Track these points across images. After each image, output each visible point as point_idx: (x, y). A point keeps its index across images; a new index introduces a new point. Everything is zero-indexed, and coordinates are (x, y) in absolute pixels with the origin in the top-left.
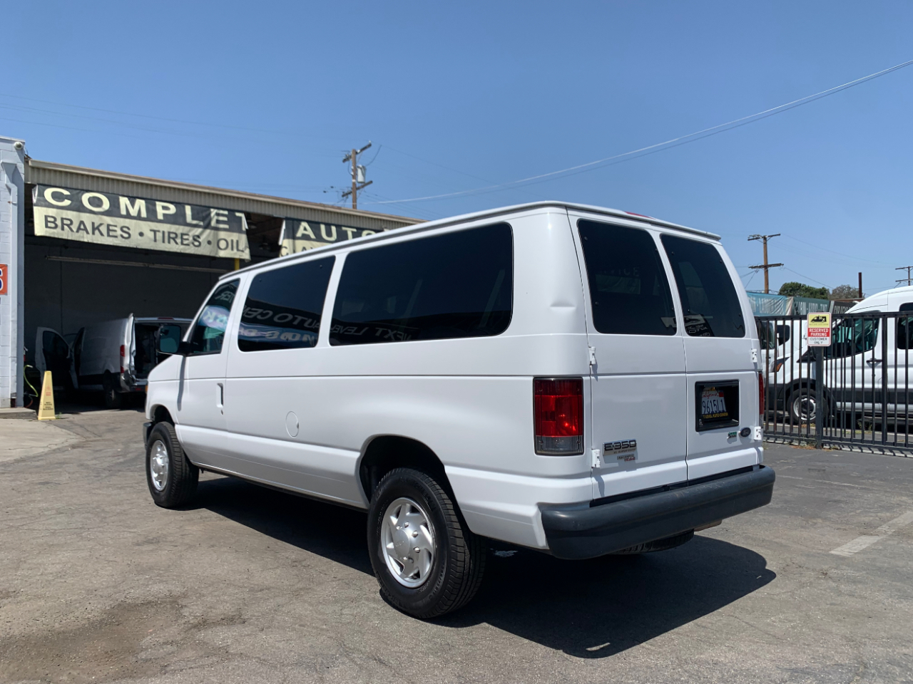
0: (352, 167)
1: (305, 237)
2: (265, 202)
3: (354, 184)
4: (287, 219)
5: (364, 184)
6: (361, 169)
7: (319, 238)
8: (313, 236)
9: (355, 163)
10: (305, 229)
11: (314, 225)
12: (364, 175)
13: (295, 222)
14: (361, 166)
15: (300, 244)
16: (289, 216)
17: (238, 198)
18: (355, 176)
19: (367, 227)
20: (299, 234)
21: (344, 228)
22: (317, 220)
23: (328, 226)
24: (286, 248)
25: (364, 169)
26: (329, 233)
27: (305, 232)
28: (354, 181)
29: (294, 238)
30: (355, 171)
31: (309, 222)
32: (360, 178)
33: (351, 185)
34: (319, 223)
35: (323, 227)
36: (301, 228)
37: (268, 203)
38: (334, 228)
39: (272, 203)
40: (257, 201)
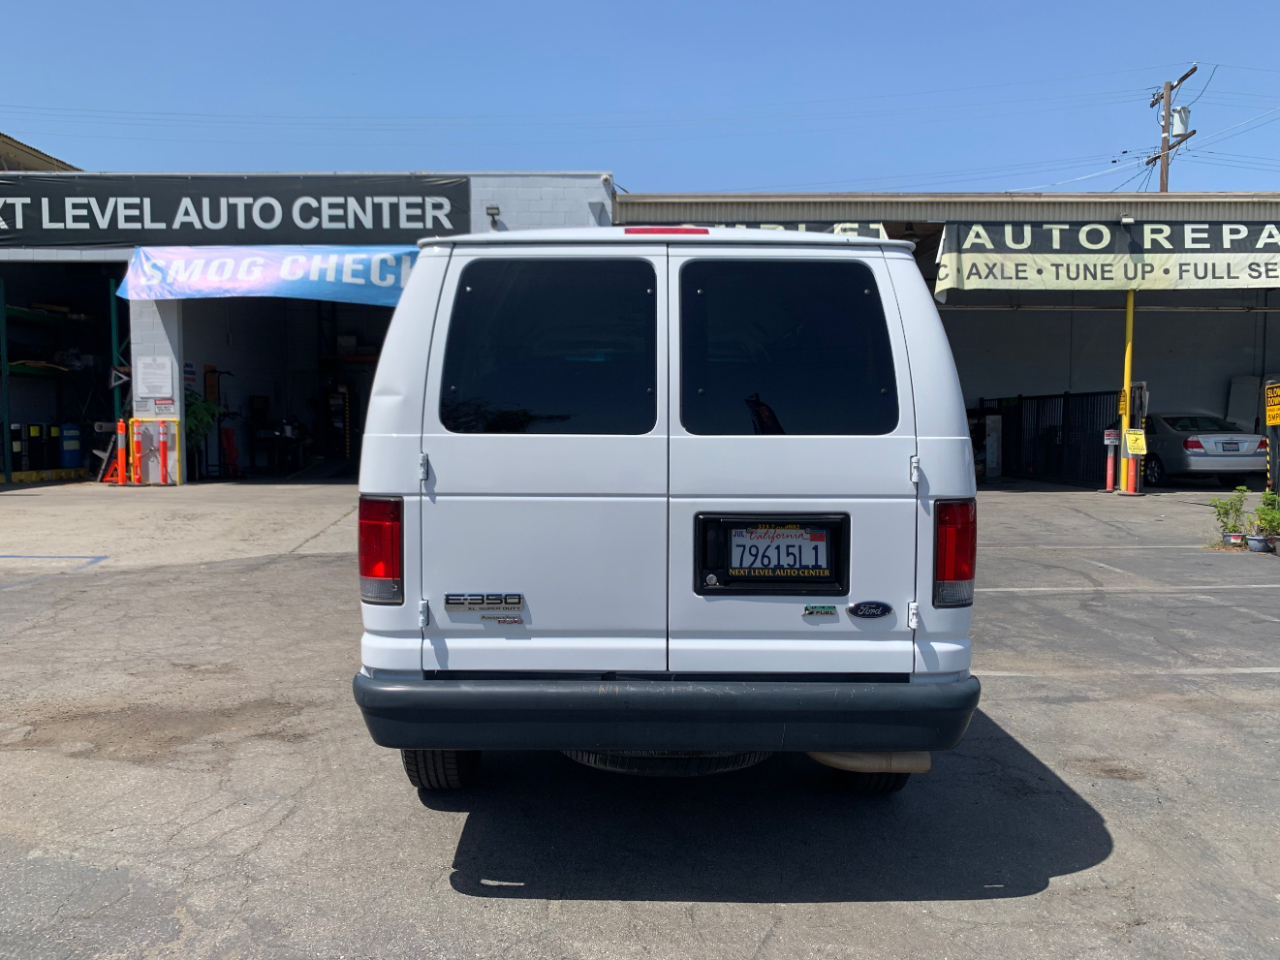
0: (1163, 113)
1: (978, 248)
2: (915, 203)
3: (1165, 140)
4: (949, 223)
5: (1184, 137)
6: (1179, 112)
7: (1000, 247)
8: (989, 246)
9: (1169, 104)
10: (978, 235)
11: (994, 227)
12: (1184, 122)
13: (962, 227)
14: (1179, 108)
15: (968, 259)
16: (952, 219)
17: (874, 203)
18: (1166, 128)
19: (1091, 219)
20: (967, 245)
21: (1046, 227)
22: (999, 219)
23: (1018, 226)
24: (945, 266)
25: (1185, 111)
26: (1018, 238)
27: (978, 241)
28: (1165, 135)
29: (960, 251)
30: (1168, 117)
31: (985, 224)
32: (1178, 128)
33: (1160, 144)
34: (1003, 224)
35: (1008, 230)
36: (972, 234)
37: (920, 203)
38: (1027, 230)
39: (926, 203)
40: (903, 203)
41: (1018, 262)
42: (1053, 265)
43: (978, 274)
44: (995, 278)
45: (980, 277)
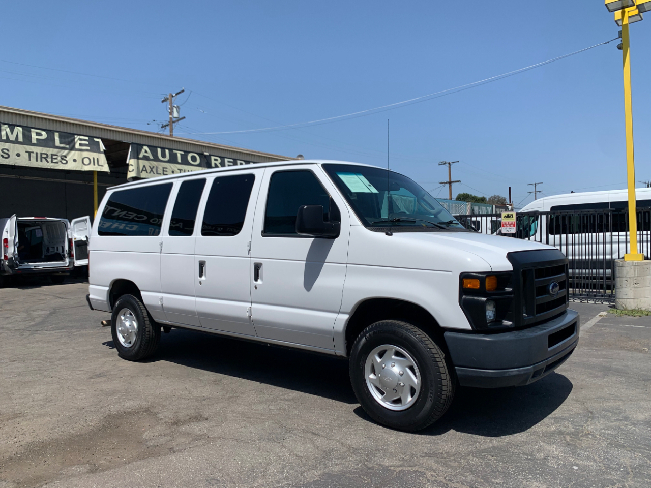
0: (170, 107)
1: (146, 158)
2: (116, 131)
3: (171, 118)
4: (133, 144)
5: (179, 119)
6: (176, 108)
7: (156, 159)
8: (151, 157)
9: (171, 104)
10: (146, 152)
11: (153, 149)
12: (178, 112)
13: (139, 146)
14: (176, 106)
15: (142, 163)
16: (134, 142)
17: (95, 128)
18: (171, 113)
19: (192, 151)
20: (141, 156)
21: (175, 151)
22: (154, 145)
23: (163, 149)
24: (132, 165)
25: (178, 108)
26: (164, 155)
27: (146, 154)
28: (171, 116)
29: (138, 158)
30: (172, 109)
31: (149, 146)
32: (176, 114)
33: (169, 120)
34: (157, 147)
35: (159, 150)
36: (143, 151)
37: (119, 131)
38: (167, 151)
39: (122, 132)
40: (110, 130)
41: (164, 167)
42: (178, 169)
43: (146, 171)
44: (154, 173)
45: (147, 172)
